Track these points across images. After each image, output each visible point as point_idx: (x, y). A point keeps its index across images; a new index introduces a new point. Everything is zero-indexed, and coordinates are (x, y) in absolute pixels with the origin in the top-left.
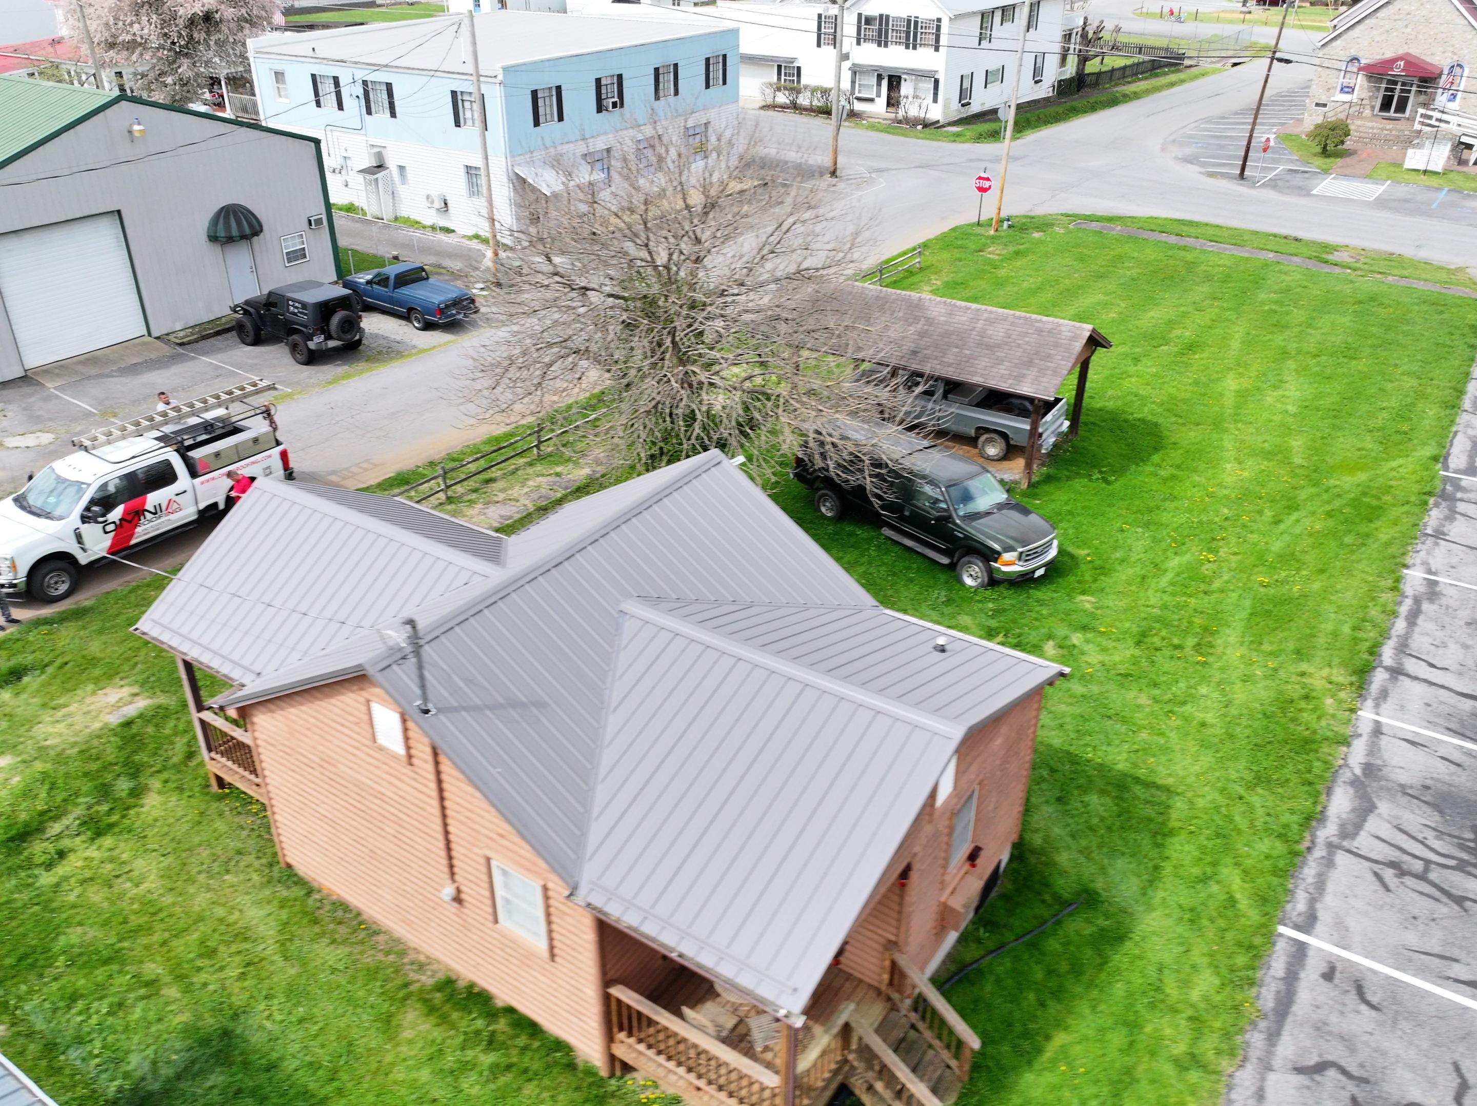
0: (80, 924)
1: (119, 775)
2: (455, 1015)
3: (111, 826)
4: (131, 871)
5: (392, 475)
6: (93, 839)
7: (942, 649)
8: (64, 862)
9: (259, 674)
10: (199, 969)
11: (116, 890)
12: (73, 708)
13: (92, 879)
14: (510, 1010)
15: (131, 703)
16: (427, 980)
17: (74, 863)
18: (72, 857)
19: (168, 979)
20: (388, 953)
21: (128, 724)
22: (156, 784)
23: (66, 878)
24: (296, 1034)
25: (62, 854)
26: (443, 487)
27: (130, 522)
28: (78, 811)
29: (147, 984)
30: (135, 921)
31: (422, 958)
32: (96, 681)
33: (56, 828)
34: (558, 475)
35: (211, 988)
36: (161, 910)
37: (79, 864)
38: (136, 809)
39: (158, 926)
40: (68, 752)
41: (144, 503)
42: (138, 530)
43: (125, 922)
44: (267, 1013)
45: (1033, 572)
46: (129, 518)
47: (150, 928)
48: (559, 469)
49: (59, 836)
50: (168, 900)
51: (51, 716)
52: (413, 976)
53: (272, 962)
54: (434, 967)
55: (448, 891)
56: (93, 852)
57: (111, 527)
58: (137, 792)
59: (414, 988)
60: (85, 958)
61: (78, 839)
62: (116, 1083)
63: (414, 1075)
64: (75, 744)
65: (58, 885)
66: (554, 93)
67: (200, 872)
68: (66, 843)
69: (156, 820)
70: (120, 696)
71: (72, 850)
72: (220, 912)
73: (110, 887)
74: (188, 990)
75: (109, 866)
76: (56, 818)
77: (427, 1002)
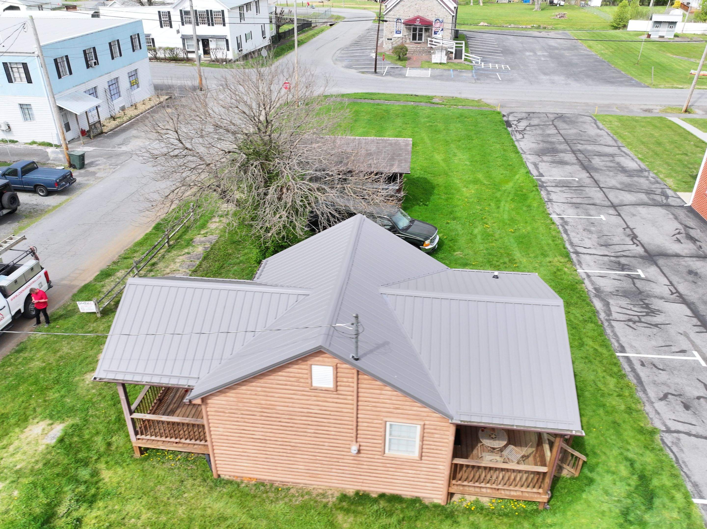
1: (77, 468)
2: (360, 508)
3: (94, 496)
4: (128, 513)
6: (90, 506)
7: (497, 277)
8: (84, 524)
9: (199, 378)
11: (129, 525)
12: (16, 443)
13: (111, 526)
14: (382, 496)
15: (52, 429)
16: (332, 500)
17: (89, 521)
18: (86, 520)
20: (302, 496)
21: (61, 440)
22: (102, 466)
25: (79, 520)
26: (137, 272)
28: (69, 495)
31: (320, 491)
32: (17, 424)
33: (62, 510)
34: (188, 253)
36: (165, 524)
37: (95, 521)
38: (101, 482)
40: (37, 467)
48: (186, 251)
49: (68, 514)
50: (163, 518)
51: (7, 452)
52: (324, 500)
53: (250, 524)
54: (330, 492)
55: (354, 449)
56: (95, 513)
58: (95, 473)
59: (330, 505)
61: (82, 509)
64: (37, 462)
66: (65, 59)
67: (168, 499)
68: (75, 515)
69: (118, 483)
70: (42, 428)
71: (83, 517)
72: (198, 512)
73: (124, 525)
75: (113, 516)
76: (58, 504)
77: (341, 509)
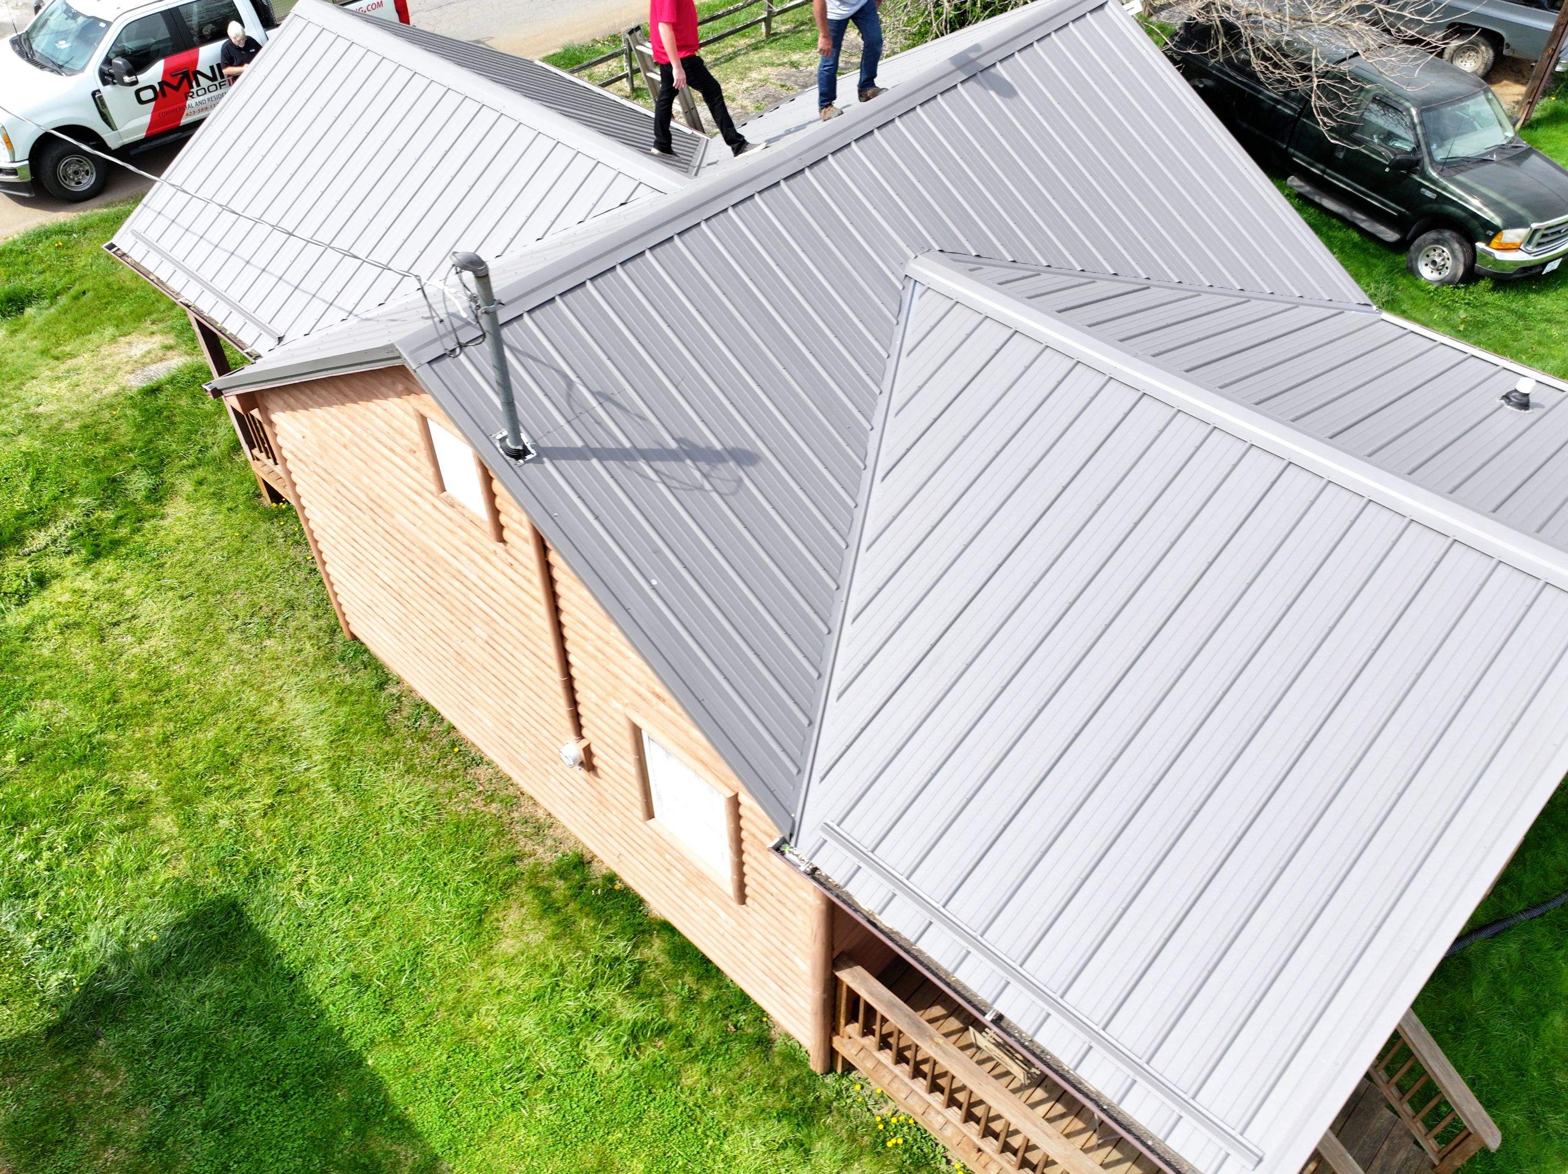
0: (51, 696)
1: (135, 467)
2: (584, 924)
3: (116, 543)
4: (134, 617)
5: (558, 50)
6: (88, 562)
7: (1524, 403)
8: (45, 593)
9: (280, 339)
10: (209, 792)
11: (110, 644)
12: (83, 360)
13: (77, 625)
14: (667, 928)
15: (162, 360)
16: (547, 856)
17: (58, 593)
18: (56, 586)
19: (161, 801)
20: (491, 799)
21: (154, 391)
22: (186, 485)
23: (43, 620)
24: (340, 921)
25: (42, 581)
26: (627, 70)
27: (177, 88)
28: (73, 516)
29: (131, 807)
30: (129, 699)
31: (541, 814)
32: (119, 322)
33: (41, 539)
34: (793, 64)
35: (224, 823)
36: (168, 685)
37: (66, 597)
38: (153, 522)
39: (161, 712)
40: (67, 425)
41: (195, 62)
42: (190, 102)
43: (114, 699)
44: (299, 878)
45: (1544, 265)
46: (175, 82)
47: (149, 714)
48: (795, 57)
49: (43, 552)
50: (181, 670)
51: (52, 369)
52: (526, 846)
53: (317, 793)
54: (558, 833)
55: (574, 750)
56: (86, 582)
57: (147, 95)
58: (157, 495)
59: (525, 866)
60: (48, 753)
61: (68, 561)
62: (61, 975)
63: (511, 1021)
64: (77, 414)
65: (29, 629)
67: (231, 630)
68: (52, 563)
69: (179, 542)
70: (145, 348)
71: (57, 576)
72: (251, 698)
73: (102, 640)
74: (188, 822)
75: (106, 607)
76: (42, 525)
77: (543, 893)
